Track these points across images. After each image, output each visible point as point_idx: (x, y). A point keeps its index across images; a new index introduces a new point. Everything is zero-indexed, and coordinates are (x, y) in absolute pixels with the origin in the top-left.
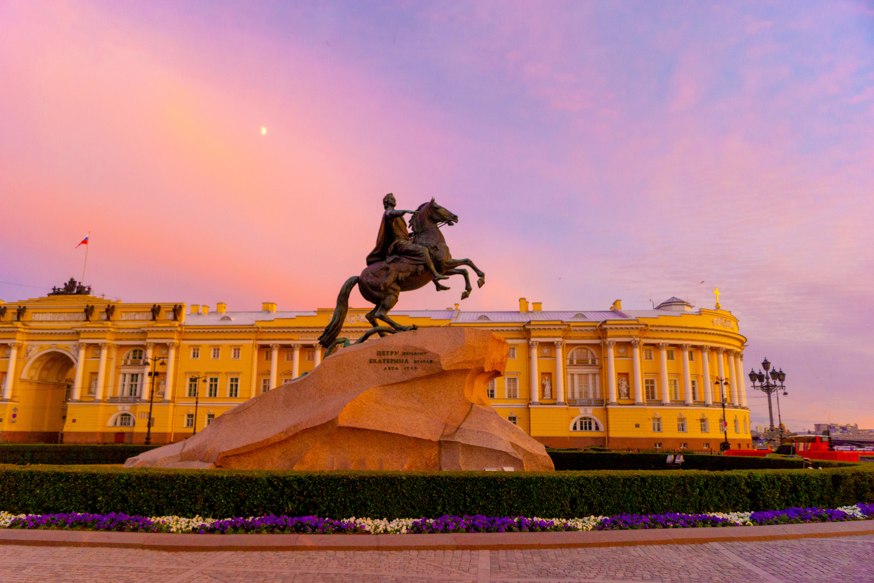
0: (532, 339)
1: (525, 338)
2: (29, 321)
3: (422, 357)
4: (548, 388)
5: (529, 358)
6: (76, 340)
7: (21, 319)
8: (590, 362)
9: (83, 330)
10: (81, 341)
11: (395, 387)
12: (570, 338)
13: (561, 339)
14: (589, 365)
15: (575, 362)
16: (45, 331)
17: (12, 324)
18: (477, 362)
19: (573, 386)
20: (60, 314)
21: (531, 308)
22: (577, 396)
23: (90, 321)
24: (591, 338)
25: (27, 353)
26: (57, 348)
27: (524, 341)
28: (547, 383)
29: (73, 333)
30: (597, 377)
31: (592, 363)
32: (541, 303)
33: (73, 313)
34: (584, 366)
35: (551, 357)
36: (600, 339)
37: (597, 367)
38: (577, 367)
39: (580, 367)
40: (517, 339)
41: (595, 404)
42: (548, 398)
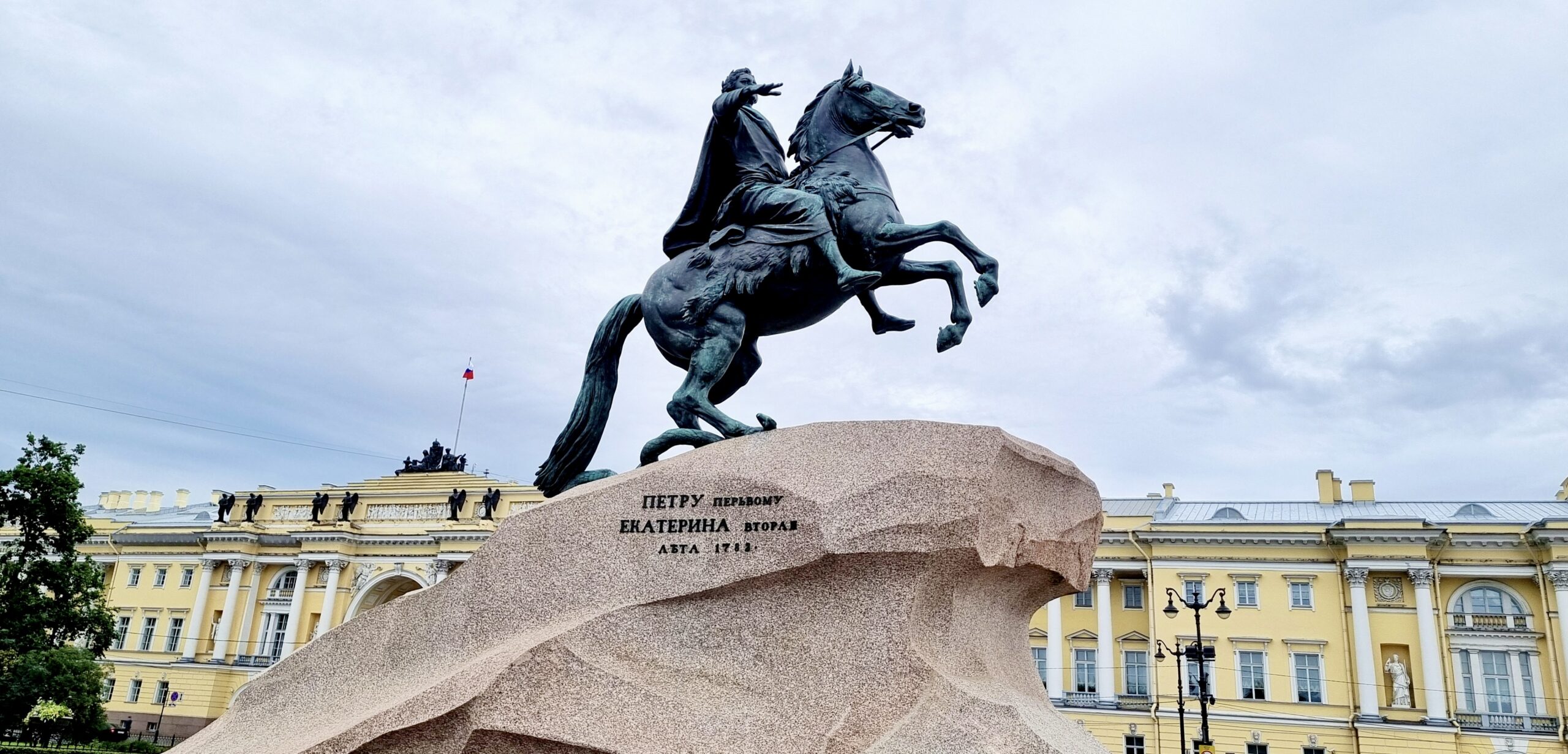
0: (1350, 564)
1: (1333, 562)
2: (362, 520)
3: (767, 514)
4: (1401, 681)
5: (1348, 608)
6: (433, 556)
7: (350, 517)
8: (1510, 623)
9: (444, 535)
10: (440, 557)
11: (689, 609)
12: (1451, 563)
13: (1425, 565)
14: (1509, 631)
15: (1469, 622)
16: (385, 539)
17: (334, 525)
18: (950, 530)
19: (1468, 680)
20: (411, 508)
21: (1346, 493)
22: (1482, 706)
23: (457, 520)
24: (1510, 564)
25: (356, 579)
26: (402, 570)
27: (1334, 569)
28: (1398, 668)
29: (430, 543)
30: (1534, 660)
31: (1516, 624)
32: (1372, 483)
33: (433, 504)
34: (1495, 630)
35: (1403, 607)
36: (1532, 565)
37: (1530, 636)
38: (1478, 634)
39: (1485, 634)
40: (1313, 561)
41: (1534, 730)
42: (1403, 706)
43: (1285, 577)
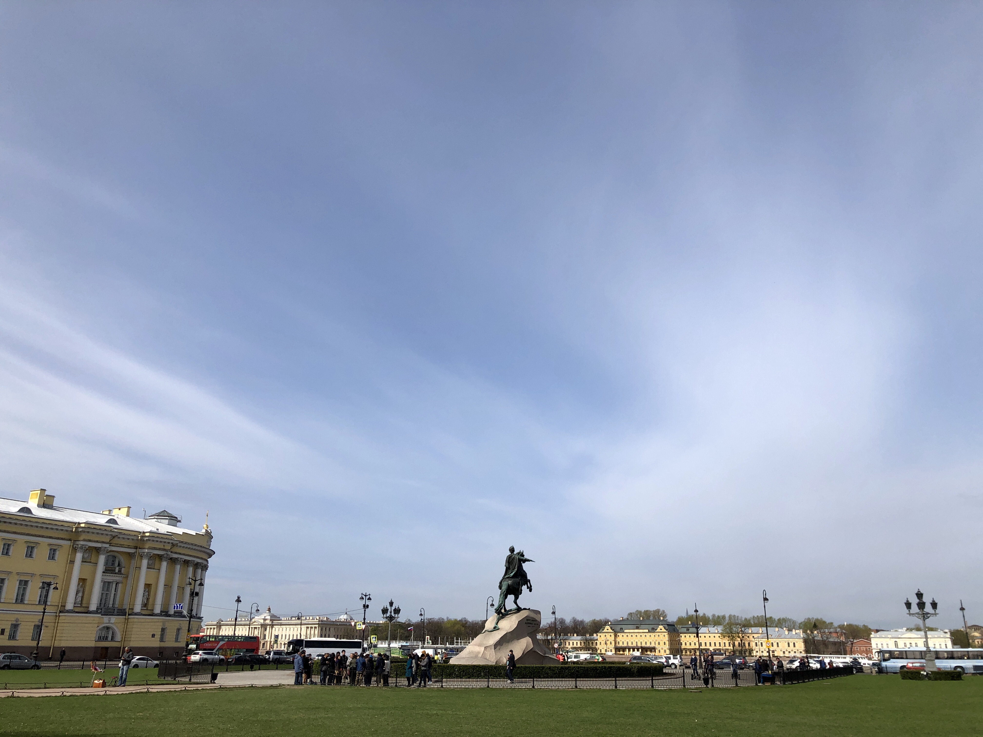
1: (70, 540)
4: (80, 595)
5: (72, 562)
8: (117, 570)
13: (107, 546)
14: (116, 573)
24: (129, 547)
27: (70, 543)
28: (81, 589)
30: (120, 585)
31: (119, 571)
32: (54, 497)
34: (112, 573)
35: (90, 562)
36: (136, 548)
37: (123, 576)
38: (107, 574)
39: (109, 574)
40: (62, 539)
41: (117, 614)
42: (78, 605)
43: (50, 545)
